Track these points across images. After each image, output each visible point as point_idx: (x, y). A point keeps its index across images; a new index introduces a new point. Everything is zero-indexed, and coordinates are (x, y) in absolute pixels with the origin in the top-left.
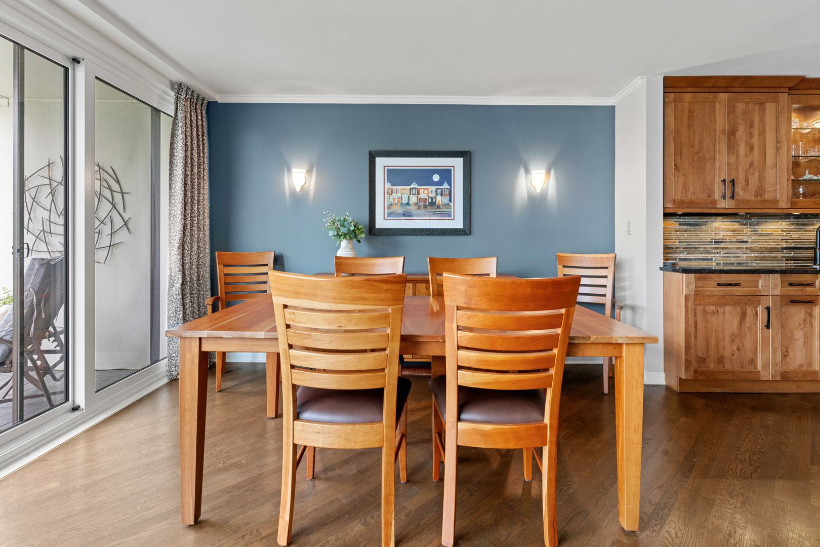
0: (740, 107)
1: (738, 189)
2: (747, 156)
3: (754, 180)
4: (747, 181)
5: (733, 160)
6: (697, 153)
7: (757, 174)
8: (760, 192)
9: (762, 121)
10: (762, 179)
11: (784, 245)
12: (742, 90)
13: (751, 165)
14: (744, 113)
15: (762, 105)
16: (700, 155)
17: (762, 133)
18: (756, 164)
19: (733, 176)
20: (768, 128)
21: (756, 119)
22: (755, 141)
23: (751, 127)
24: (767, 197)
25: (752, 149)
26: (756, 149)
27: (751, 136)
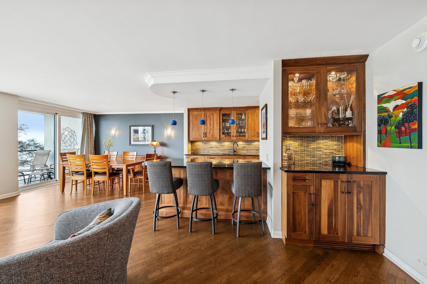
0: (208, 115)
1: (208, 135)
2: (209, 127)
3: (211, 132)
4: (210, 133)
5: (206, 127)
6: (198, 126)
7: (212, 131)
8: (213, 136)
9: (213, 118)
10: (213, 132)
11: (228, 148)
12: (208, 110)
13: (211, 129)
14: (209, 116)
15: (213, 114)
16: (198, 127)
17: (213, 121)
18: (212, 129)
19: (206, 132)
20: (214, 120)
21: (212, 118)
22: (212, 123)
23: (211, 119)
24: (214, 137)
25: (211, 125)
26: (212, 125)
27: (211, 122)
